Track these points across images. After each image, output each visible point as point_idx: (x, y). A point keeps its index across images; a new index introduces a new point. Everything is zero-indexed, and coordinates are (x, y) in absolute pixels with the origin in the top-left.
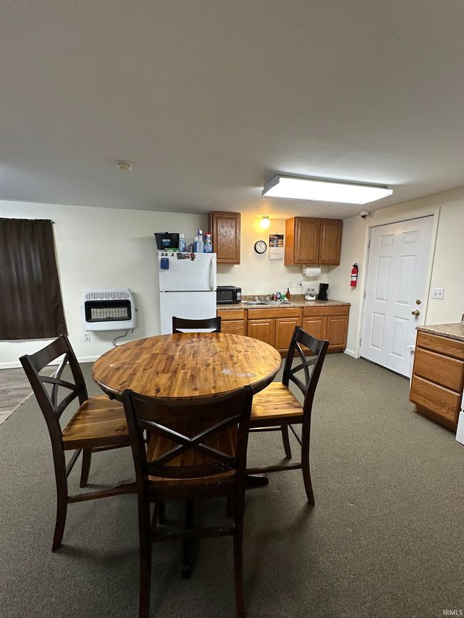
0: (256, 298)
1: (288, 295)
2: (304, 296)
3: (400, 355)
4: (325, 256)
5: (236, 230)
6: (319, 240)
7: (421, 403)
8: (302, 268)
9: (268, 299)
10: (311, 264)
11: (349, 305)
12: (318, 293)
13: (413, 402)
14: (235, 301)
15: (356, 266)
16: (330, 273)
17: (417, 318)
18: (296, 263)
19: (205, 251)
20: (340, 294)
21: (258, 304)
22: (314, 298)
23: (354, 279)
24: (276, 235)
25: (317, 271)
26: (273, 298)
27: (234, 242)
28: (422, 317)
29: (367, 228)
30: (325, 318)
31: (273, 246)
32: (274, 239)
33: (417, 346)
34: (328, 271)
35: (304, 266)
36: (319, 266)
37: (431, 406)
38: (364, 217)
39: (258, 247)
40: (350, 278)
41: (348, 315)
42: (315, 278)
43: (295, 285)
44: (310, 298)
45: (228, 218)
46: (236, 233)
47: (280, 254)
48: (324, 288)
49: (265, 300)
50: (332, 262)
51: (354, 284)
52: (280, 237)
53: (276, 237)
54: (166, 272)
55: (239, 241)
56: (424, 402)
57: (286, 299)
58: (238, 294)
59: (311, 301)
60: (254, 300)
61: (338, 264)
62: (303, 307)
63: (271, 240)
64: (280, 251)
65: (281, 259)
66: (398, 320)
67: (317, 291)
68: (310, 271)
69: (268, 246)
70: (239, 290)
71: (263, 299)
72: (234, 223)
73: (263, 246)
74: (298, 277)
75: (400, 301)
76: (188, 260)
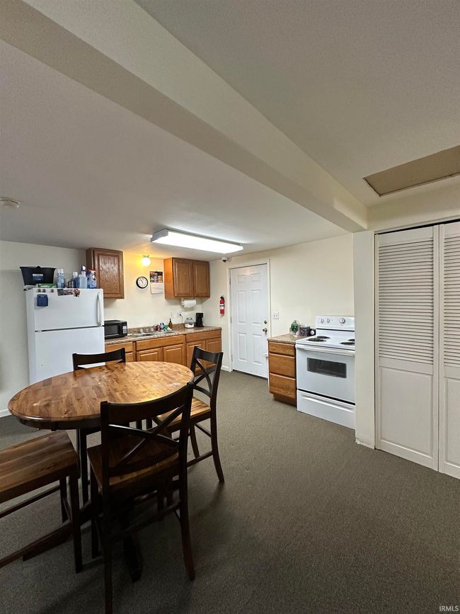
0: (142, 330)
1: (170, 325)
2: (184, 324)
3: (259, 363)
4: (199, 290)
5: (119, 266)
6: (193, 277)
7: (276, 392)
8: (180, 300)
9: (152, 330)
10: (188, 297)
11: (220, 329)
12: (195, 321)
13: (272, 393)
14: (121, 334)
15: (222, 298)
16: (203, 304)
17: (266, 333)
18: (175, 296)
19: (89, 287)
20: (212, 321)
21: (144, 335)
22: (193, 326)
23: (222, 308)
24: (156, 272)
25: (193, 302)
26: (157, 328)
27: (117, 278)
28: (268, 332)
29: (228, 271)
30: (204, 341)
31: (153, 281)
32: (155, 275)
33: (270, 352)
34: (202, 302)
35: (182, 299)
36: (194, 299)
37: (282, 392)
38: (224, 261)
39: (140, 283)
40: (218, 307)
41: (221, 337)
42: (192, 309)
43: (175, 315)
44: (189, 326)
45: (110, 255)
46: (119, 269)
47: (160, 289)
48: (200, 316)
49: (150, 331)
50: (203, 295)
51: (222, 312)
52: (160, 274)
54: (44, 309)
55: (123, 277)
56: (278, 391)
57: (169, 328)
58: (124, 328)
59: (190, 329)
60: (139, 332)
61: (208, 296)
62: (185, 334)
63: (151, 276)
64: (160, 286)
65: (162, 293)
66: (255, 336)
67: (194, 320)
68: (187, 303)
69: (149, 281)
70: (125, 324)
71: (147, 331)
72: (116, 260)
73: (144, 281)
74: (178, 308)
75: (255, 323)
76: (72, 296)
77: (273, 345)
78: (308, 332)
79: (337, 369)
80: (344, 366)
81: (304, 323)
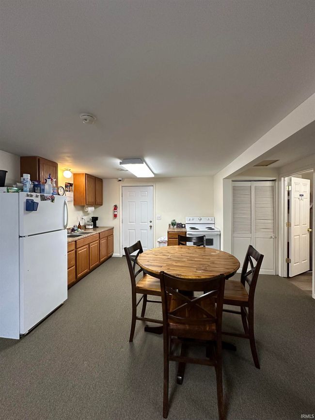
5: (56, 176)
6: (95, 190)
8: (83, 207)
10: (91, 205)
11: (113, 228)
15: (115, 206)
17: (151, 228)
18: (80, 204)
24: (69, 183)
25: (93, 209)
29: (121, 187)
31: (67, 191)
32: (68, 186)
33: (169, 238)
38: (120, 181)
39: (59, 191)
40: (111, 212)
41: (113, 234)
43: (80, 219)
45: (51, 166)
47: (71, 197)
48: (95, 219)
50: (97, 202)
51: (115, 216)
52: (71, 185)
53: (69, 185)
57: (79, 230)
61: (102, 205)
62: (99, 233)
63: (66, 186)
64: (71, 195)
65: (72, 201)
66: (142, 231)
67: (91, 222)
68: (89, 209)
69: (65, 190)
72: (54, 170)
73: (62, 190)
74: (81, 213)
75: (142, 222)
76: (49, 202)
77: (171, 234)
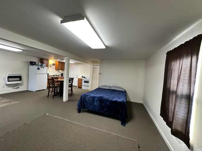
0: (50, 76)
6: (62, 66)
8: (58, 70)
17: (77, 78)
19: (45, 67)
26: (54, 76)
27: (47, 65)
34: (63, 71)
39: (50, 66)
44: (60, 76)
45: (47, 60)
46: (48, 63)
48: (62, 74)
54: (39, 70)
56: (79, 86)
57: (56, 76)
58: (48, 75)
68: (60, 71)
69: (52, 66)
71: (52, 76)
74: (58, 72)
75: (75, 76)
76: (43, 68)
77: (79, 79)
78: (84, 77)
79: (87, 82)
80: (88, 82)
81: (84, 76)
